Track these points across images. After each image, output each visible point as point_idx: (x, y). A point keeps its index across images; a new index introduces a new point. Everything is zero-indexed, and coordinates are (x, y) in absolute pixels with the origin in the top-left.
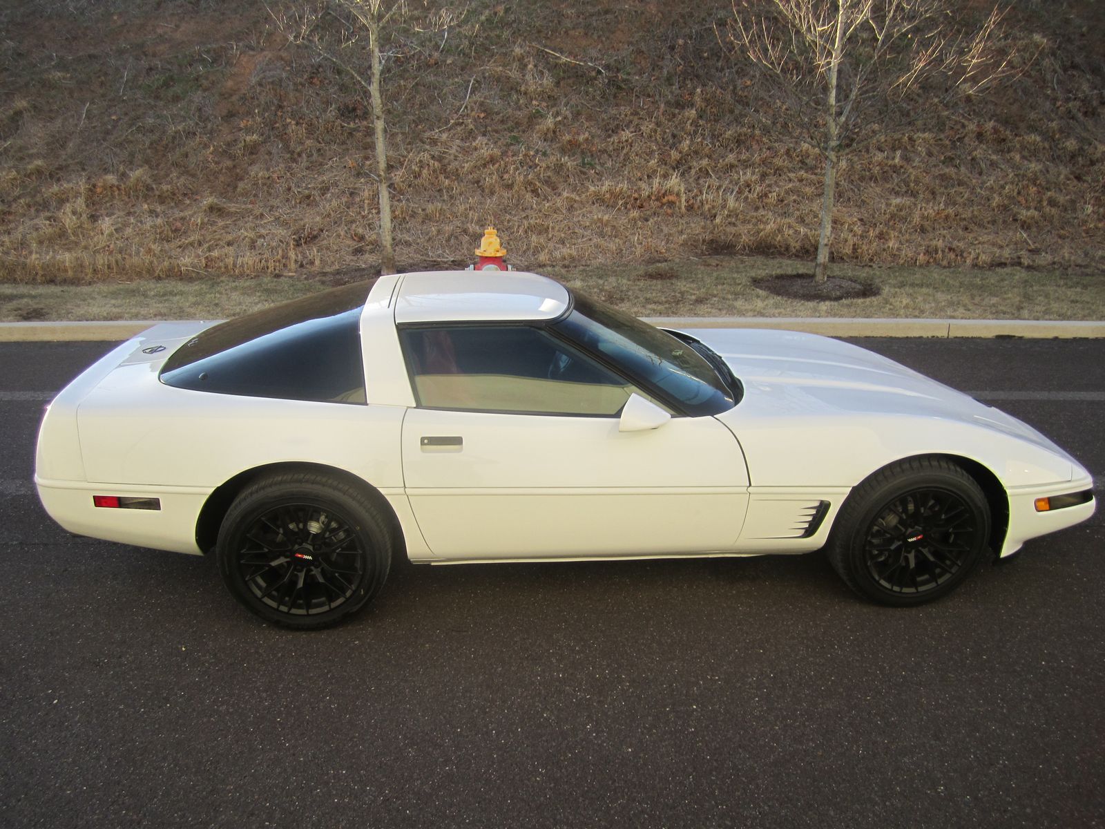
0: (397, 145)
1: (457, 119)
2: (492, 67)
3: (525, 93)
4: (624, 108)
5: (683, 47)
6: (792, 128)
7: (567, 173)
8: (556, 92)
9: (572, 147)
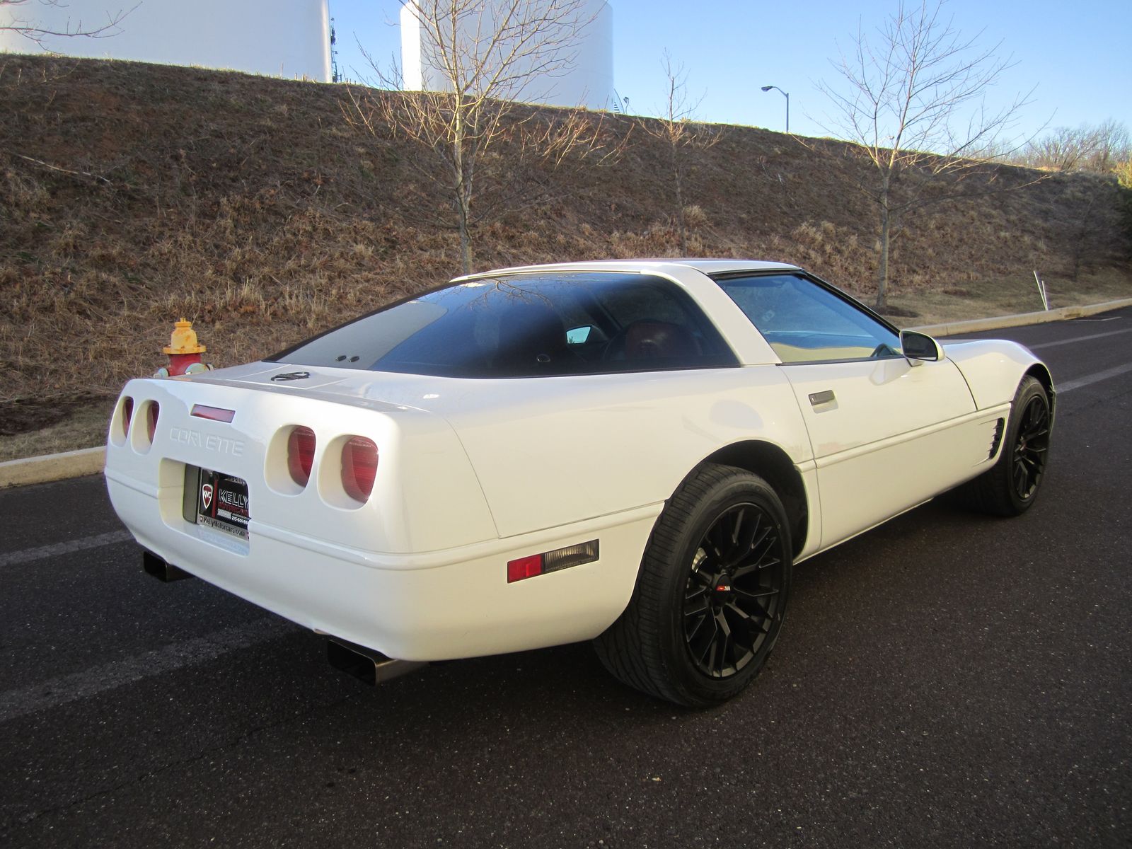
3: (17, 205)
4: (147, 219)
5: (188, 157)
6: (334, 233)
7: (115, 290)
8: (55, 203)
9: (105, 262)
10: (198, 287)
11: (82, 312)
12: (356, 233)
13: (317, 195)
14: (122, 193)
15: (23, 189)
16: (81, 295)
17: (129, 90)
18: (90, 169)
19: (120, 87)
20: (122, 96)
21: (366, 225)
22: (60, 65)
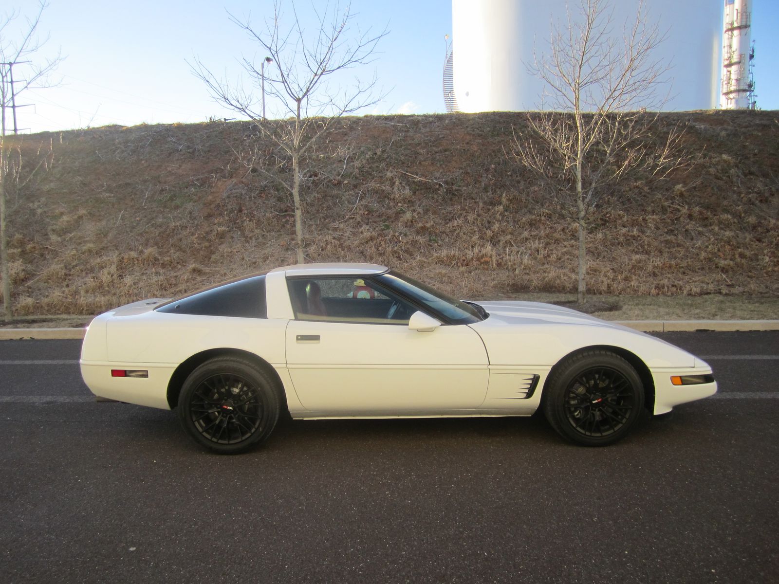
0: (312, 231)
1: (350, 215)
2: (373, 185)
3: (394, 199)
4: (457, 206)
5: (495, 169)
9: (422, 230)
14: (449, 191)
15: (400, 191)
18: (438, 179)
20: (474, 135)
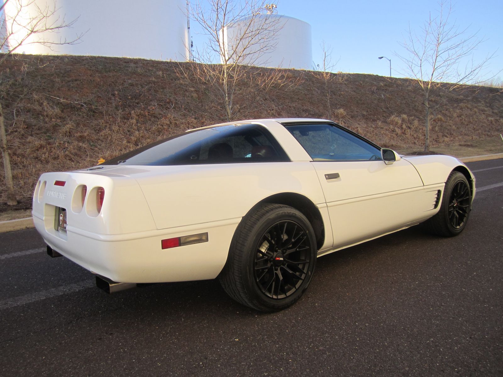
1: (13, 129)
3: (47, 116)
4: (100, 120)
5: (118, 94)
6: (179, 124)
7: (85, 150)
8: (63, 115)
9: (81, 139)
10: (120, 148)
11: (71, 159)
12: (189, 124)
13: (173, 109)
14: (90, 110)
15: (50, 109)
16: (70, 152)
17: (96, 68)
18: (78, 100)
19: (92, 67)
20: (93, 70)
21: (193, 121)
22: (68, 59)
